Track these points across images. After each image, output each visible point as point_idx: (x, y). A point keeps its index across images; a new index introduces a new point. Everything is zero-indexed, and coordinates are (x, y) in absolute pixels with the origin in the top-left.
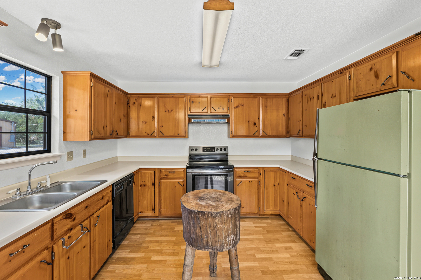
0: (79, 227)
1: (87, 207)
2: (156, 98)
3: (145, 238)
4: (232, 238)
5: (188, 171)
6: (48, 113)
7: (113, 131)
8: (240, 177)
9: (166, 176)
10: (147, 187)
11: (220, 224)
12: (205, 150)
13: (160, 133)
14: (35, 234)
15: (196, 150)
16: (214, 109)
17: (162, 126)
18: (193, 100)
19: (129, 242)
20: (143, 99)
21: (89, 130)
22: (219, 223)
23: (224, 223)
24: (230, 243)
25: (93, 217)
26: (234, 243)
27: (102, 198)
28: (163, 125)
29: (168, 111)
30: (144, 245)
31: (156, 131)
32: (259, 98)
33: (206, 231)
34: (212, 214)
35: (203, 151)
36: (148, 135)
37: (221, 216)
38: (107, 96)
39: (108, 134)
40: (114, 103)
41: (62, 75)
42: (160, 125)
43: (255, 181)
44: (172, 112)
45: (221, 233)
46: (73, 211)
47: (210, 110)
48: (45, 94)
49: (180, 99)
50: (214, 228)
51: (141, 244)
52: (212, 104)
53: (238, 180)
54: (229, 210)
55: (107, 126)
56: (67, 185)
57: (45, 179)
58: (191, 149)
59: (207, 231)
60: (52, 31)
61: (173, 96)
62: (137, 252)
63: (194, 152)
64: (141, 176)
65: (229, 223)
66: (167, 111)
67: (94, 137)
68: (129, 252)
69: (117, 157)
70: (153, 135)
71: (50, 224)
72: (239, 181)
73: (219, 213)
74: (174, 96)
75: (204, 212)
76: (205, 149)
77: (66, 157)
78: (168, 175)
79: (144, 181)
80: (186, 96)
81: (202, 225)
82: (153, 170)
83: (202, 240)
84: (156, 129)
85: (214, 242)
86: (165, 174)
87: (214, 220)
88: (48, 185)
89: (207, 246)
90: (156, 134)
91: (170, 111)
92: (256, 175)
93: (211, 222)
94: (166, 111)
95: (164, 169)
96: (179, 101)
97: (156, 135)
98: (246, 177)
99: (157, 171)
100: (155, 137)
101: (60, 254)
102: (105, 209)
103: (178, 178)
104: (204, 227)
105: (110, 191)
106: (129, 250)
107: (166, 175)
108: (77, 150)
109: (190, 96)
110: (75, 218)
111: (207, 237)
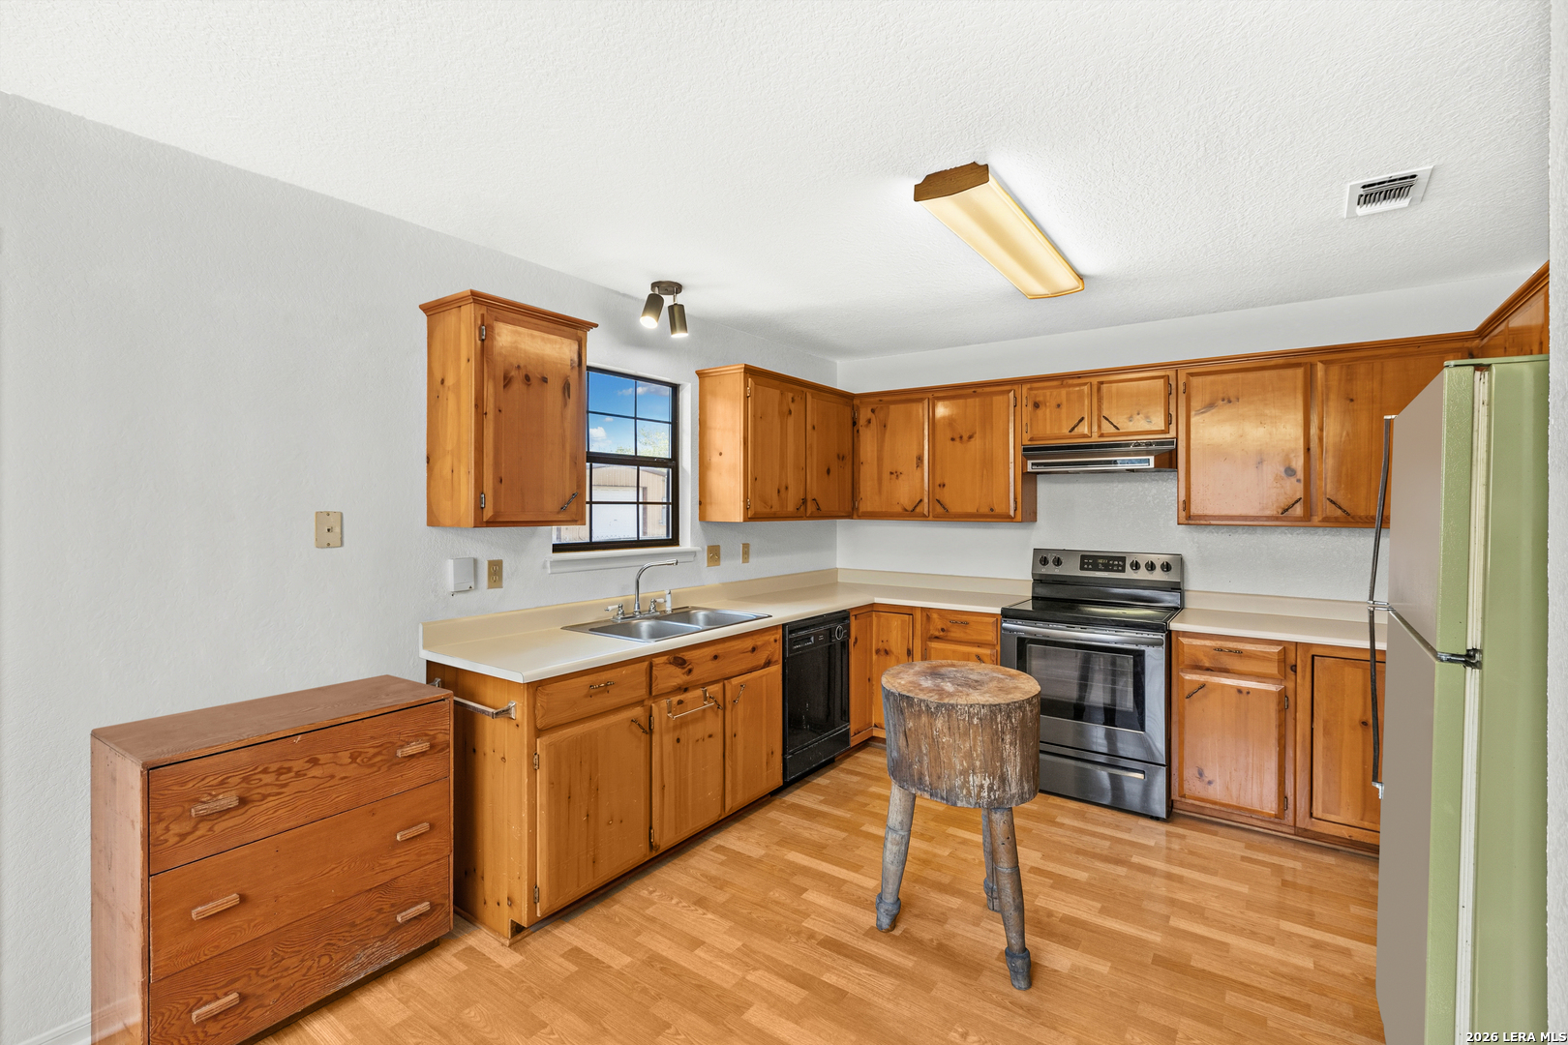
0: (699, 692)
1: (716, 657)
2: (926, 402)
3: (870, 786)
4: (986, 783)
5: (1004, 625)
6: (672, 463)
7: (804, 501)
8: (1198, 667)
9: (942, 633)
10: (893, 658)
11: (947, 734)
12: (1088, 564)
13: (938, 507)
14: (624, 671)
15: (1058, 562)
16: (1112, 424)
17: (944, 485)
18: (1037, 399)
19: (830, 783)
20: (892, 407)
21: (742, 499)
22: (945, 731)
23: (957, 736)
24: (980, 792)
25: (730, 683)
26: (993, 797)
27: (754, 650)
28: (946, 482)
29: (961, 437)
30: (861, 799)
31: (926, 500)
32: (1312, 366)
33: (917, 746)
34: (928, 705)
35: (1082, 568)
36: (906, 510)
37: (949, 716)
38: (787, 412)
39: (791, 508)
40: (809, 427)
41: (697, 379)
42: (938, 482)
43: (1267, 692)
44: (973, 439)
45: (950, 760)
46: (687, 656)
47: (1099, 427)
48: (669, 423)
49: (997, 399)
50: (934, 743)
51: (855, 795)
52: (1105, 406)
53: (1188, 677)
54: (974, 705)
55: (787, 488)
56: (701, 615)
57: (663, 596)
58: (1042, 557)
59: (920, 748)
60: (668, 300)
61: (974, 392)
62: (837, 805)
63: (1051, 570)
64: (878, 625)
65: (975, 739)
66: (958, 440)
67: (755, 514)
68: (821, 802)
69: (834, 572)
70: (918, 510)
71: (646, 663)
72: (1191, 681)
73: (943, 705)
74: (979, 390)
75: (913, 699)
76: (1089, 560)
77: (704, 557)
78: (948, 631)
79: (885, 638)
80: (1015, 387)
81: (910, 729)
82: (909, 611)
83: (910, 766)
84: (926, 493)
85: (935, 777)
86: (939, 627)
87: (932, 721)
88: (668, 608)
89: (921, 784)
90: (926, 509)
91: (965, 438)
92: (1273, 669)
93: (927, 725)
94: (953, 439)
95: (939, 611)
96: (992, 405)
97: (926, 513)
98: (1225, 671)
99: (918, 615)
100: (923, 517)
101: (664, 725)
102: (761, 677)
103: (980, 645)
104: (913, 736)
105: (776, 641)
106: (822, 798)
107: (943, 630)
108: (731, 544)
109: (1029, 386)
110: (690, 671)
111: (921, 762)
